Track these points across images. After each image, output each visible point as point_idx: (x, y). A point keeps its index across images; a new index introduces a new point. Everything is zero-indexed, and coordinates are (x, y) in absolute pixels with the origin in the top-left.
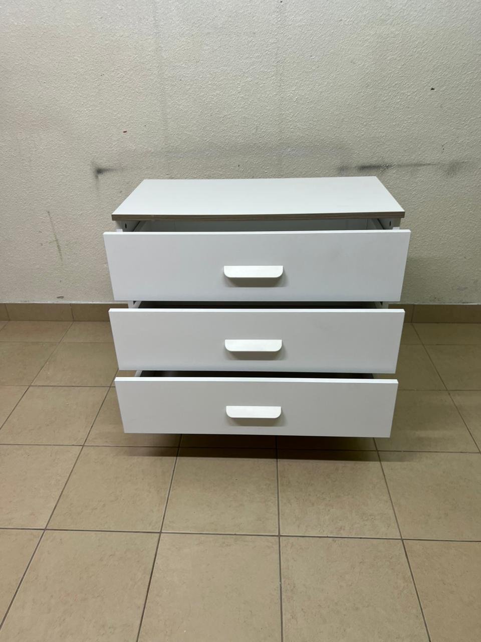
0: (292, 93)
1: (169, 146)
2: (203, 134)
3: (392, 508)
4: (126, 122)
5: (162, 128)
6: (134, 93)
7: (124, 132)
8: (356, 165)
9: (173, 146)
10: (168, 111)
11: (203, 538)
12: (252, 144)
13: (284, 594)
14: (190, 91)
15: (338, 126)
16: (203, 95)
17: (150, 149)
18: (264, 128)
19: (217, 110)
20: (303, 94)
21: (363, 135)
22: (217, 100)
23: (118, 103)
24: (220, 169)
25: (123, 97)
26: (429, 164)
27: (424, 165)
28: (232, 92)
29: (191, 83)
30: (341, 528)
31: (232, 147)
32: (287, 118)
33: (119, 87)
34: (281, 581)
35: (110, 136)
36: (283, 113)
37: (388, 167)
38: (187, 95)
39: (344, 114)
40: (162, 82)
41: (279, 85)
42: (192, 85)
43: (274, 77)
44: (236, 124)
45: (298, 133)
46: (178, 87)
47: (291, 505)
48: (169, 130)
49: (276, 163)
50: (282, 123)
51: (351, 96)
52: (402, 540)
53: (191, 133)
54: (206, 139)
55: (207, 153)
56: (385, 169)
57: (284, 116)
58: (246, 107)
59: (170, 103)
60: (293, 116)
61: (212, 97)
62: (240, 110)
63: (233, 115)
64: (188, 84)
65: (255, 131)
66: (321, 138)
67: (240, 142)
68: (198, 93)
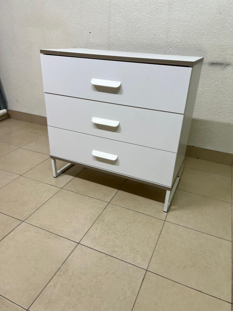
0: (175, 15)
1: (109, 42)
2: (127, 36)
3: (153, 252)
4: (91, 27)
5: (107, 32)
6: (96, 12)
7: (90, 33)
8: (208, 62)
9: (112, 42)
10: (111, 22)
11: (40, 230)
12: (151, 44)
13: (59, 272)
14: (123, 12)
15: (200, 37)
16: (129, 14)
17: (100, 43)
18: (159, 35)
19: (135, 23)
20: (182, 16)
21: (214, 43)
22: (136, 18)
23: (89, 17)
25: (91, 14)
28: (144, 13)
30: (115, 252)
31: (141, 45)
32: (172, 30)
33: (90, 8)
34: (62, 265)
35: (83, 34)
36: (170, 27)
37: (228, 65)
38: (121, 14)
39: (205, 29)
40: (110, 7)
43: (167, 6)
44: (144, 32)
45: (177, 40)
46: (117, 10)
47: (96, 230)
48: (110, 33)
50: (168, 33)
51: (210, 19)
52: (147, 270)
53: (121, 36)
55: (128, 47)
56: (226, 66)
57: (170, 29)
58: (150, 22)
59: (112, 19)
60: (175, 29)
61: (134, 16)
62: (147, 24)
63: (143, 27)
64: (122, 8)
65: (153, 36)
66: (190, 43)
67: (145, 42)
68: (127, 13)
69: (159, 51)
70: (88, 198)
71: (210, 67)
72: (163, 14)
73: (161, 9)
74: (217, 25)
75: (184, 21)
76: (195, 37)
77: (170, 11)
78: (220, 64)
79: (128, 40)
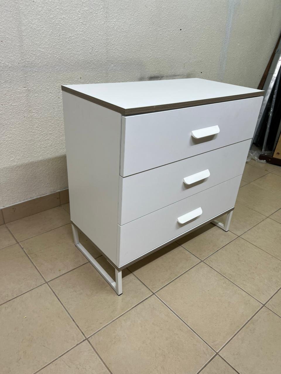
0: (113, 23)
1: (25, 61)
2: (53, 51)
5: (18, 45)
8: (148, 76)
9: (29, 62)
10: (23, 28)
12: (89, 61)
14: (42, 13)
15: (139, 50)
16: (53, 17)
17: (7, 64)
18: (97, 48)
19: (64, 32)
20: (120, 25)
21: (151, 56)
22: (63, 23)
24: (67, 81)
26: (179, 75)
27: (177, 76)
28: (74, 17)
29: (43, 5)
31: (75, 63)
32: (111, 42)
36: (109, 38)
37: (162, 77)
38: (39, 15)
39: (142, 41)
41: (106, 16)
42: (43, 7)
43: (102, 10)
44: (78, 44)
45: (117, 54)
46: (31, 7)
50: (108, 46)
51: (145, 30)
53: (43, 50)
54: (56, 56)
55: (57, 67)
57: (109, 40)
58: (85, 31)
59: (24, 22)
60: (114, 40)
62: (81, 33)
63: (76, 37)
66: (130, 58)
67: (81, 59)
68: (49, 15)
72: (99, 21)
74: (151, 36)
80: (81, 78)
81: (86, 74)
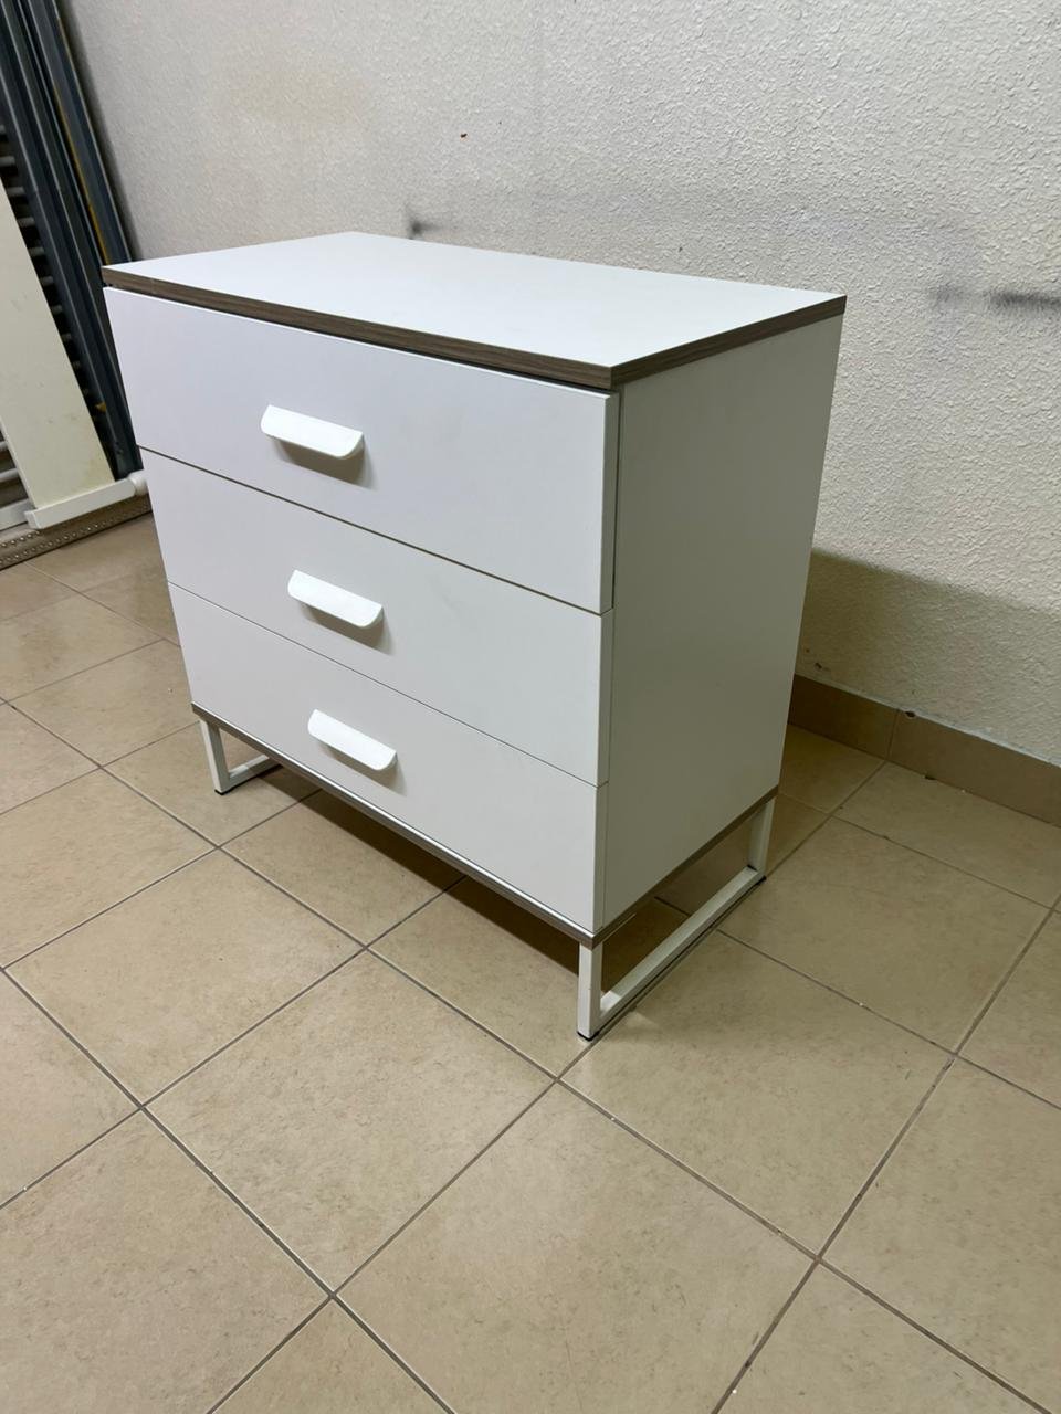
0: (827, 41)
1: (541, 179)
2: (610, 153)
3: (408, 1217)
4: (466, 111)
5: (531, 132)
6: (485, 36)
7: (463, 136)
8: (986, 287)
9: (550, 180)
10: (546, 84)
11: (40, 1023)
12: (714, 191)
14: (592, 33)
15: (948, 155)
16: (620, 43)
17: (505, 184)
18: (749, 145)
19: (645, 87)
20: (857, 46)
21: (1020, 190)
22: (647, 59)
25: (465, 46)
28: (681, 35)
29: (596, 10)
30: (256, 1178)
31: (668, 194)
32: (810, 118)
34: (30, 1186)
35: (437, 143)
36: (801, 101)
38: (584, 42)
39: (969, 113)
40: (538, 8)
41: (796, 14)
42: (597, 16)
44: (683, 129)
45: (832, 169)
46: (569, 21)
47: (240, 1066)
48: (543, 138)
49: (769, 252)
50: (793, 135)
51: (996, 55)
52: (332, 1297)
53: (585, 150)
54: (615, 166)
55: (616, 204)
57: (802, 112)
58: (711, 80)
59: (550, 66)
60: (823, 112)
61: (638, 49)
62: (696, 89)
63: (679, 104)
64: (589, 11)
65: (726, 151)
66: (895, 189)
67: (688, 181)
68: (610, 38)
69: (752, 225)
70: (292, 907)
71: (1000, 318)
72: (767, 39)
73: (760, 10)
74: (1033, 88)
75: (870, 72)
76: (918, 157)
77: (799, 19)
78: (1047, 301)
79: (618, 171)
80: (681, 249)
81: (698, 237)
